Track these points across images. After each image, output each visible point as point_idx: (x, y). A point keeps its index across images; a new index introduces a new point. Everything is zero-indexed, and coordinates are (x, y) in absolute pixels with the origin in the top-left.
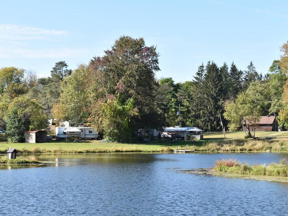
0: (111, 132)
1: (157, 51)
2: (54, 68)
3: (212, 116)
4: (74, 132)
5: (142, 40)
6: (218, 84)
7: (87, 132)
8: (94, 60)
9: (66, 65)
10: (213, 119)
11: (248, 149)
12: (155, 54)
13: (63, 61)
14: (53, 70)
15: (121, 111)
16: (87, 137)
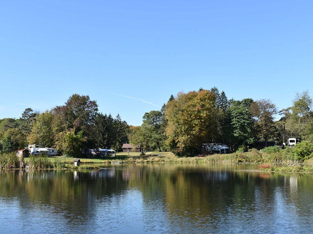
0: (69, 151)
1: (97, 103)
2: (24, 112)
3: (102, 144)
4: (43, 151)
5: (88, 96)
6: (105, 125)
7: (51, 151)
8: (56, 108)
9: (32, 110)
10: (102, 145)
11: (151, 161)
12: (96, 106)
13: (30, 108)
14: (23, 113)
15: (76, 138)
16: (51, 154)
